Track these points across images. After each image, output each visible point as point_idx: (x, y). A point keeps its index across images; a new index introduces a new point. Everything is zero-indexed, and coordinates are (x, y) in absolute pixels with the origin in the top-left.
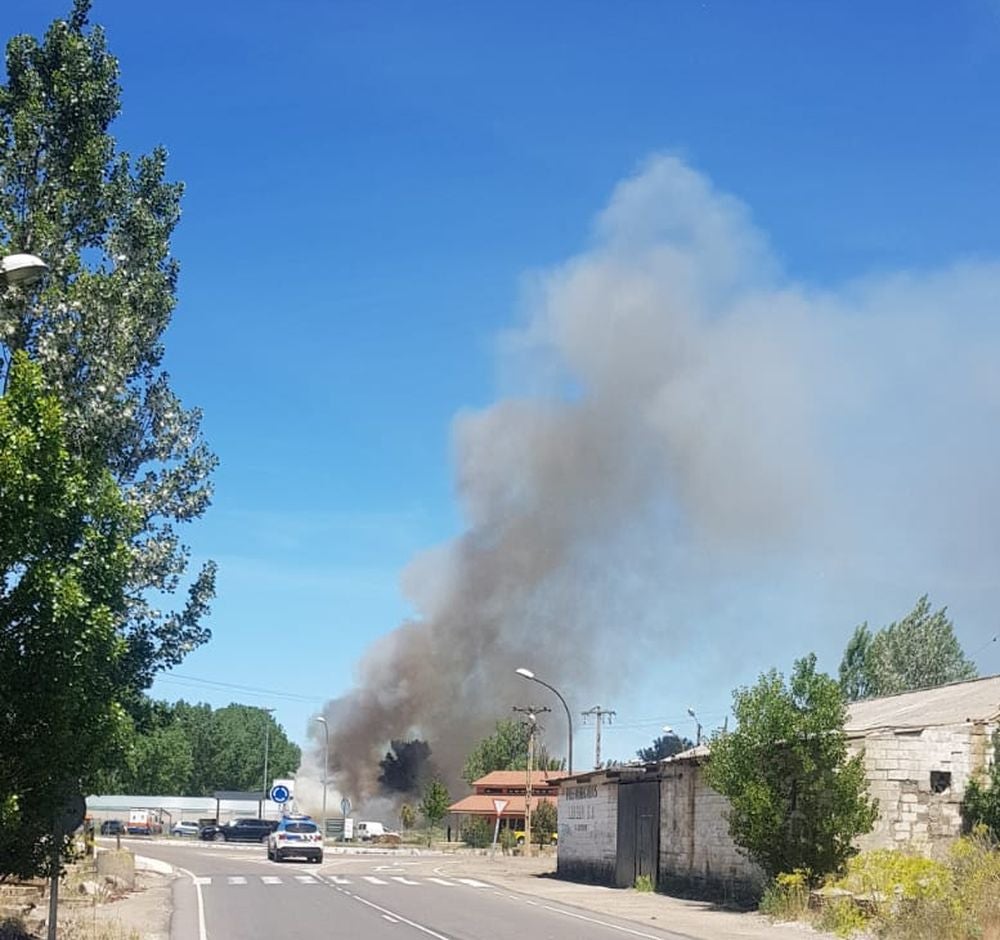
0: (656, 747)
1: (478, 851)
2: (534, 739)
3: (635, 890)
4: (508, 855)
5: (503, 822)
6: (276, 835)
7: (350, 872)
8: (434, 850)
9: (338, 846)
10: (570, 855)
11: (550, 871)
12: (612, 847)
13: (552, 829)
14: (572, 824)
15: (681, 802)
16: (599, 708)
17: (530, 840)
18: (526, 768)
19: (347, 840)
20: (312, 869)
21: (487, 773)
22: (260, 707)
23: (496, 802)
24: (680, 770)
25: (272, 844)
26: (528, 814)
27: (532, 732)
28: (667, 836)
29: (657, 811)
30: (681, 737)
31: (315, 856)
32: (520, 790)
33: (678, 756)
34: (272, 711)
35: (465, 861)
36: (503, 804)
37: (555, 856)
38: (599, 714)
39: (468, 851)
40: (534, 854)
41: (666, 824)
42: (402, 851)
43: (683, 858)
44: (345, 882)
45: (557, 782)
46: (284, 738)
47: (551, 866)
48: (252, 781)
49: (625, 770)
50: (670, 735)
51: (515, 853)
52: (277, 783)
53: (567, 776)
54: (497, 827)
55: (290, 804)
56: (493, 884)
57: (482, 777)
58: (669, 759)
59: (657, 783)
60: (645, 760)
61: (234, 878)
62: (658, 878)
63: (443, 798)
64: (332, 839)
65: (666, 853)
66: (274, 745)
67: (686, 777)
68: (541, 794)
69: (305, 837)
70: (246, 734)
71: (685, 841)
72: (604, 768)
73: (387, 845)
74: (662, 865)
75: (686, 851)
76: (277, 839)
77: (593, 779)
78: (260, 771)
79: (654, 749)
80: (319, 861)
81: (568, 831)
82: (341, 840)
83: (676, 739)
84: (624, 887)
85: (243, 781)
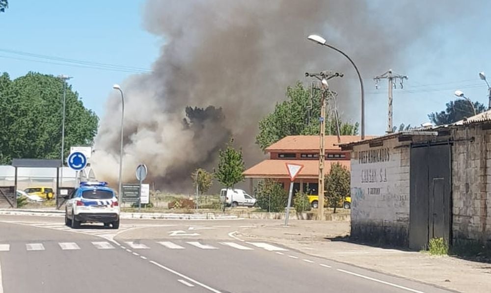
0: (448, 110)
1: (272, 215)
2: (327, 104)
3: (428, 253)
4: (303, 219)
5: (297, 186)
6: (73, 201)
7: (147, 237)
8: (229, 214)
9: (134, 212)
10: (363, 218)
11: (343, 235)
12: (405, 210)
13: (345, 192)
14: (366, 187)
15: (473, 166)
16: (390, 72)
17: (323, 203)
18: (318, 132)
19: (143, 206)
20: (109, 234)
21: (280, 138)
22: (55, 76)
23: (289, 166)
24: (471, 133)
25: (70, 210)
26: (322, 178)
27: (324, 97)
28: (460, 199)
29: (448, 172)
30: (473, 101)
31: (111, 222)
32: (313, 154)
33: (470, 119)
34: (69, 78)
35: (260, 225)
36: (297, 168)
37: (348, 219)
38: (391, 79)
39: (263, 215)
40: (328, 218)
41: (459, 187)
42: (197, 216)
43: (476, 221)
44: (141, 246)
45: (349, 147)
46: (80, 105)
47: (345, 229)
48: (48, 149)
49: (416, 133)
50: (462, 98)
51: (309, 217)
52: (74, 150)
53: (360, 140)
54: (291, 191)
55: (86, 170)
56: (287, 248)
57: (276, 142)
58: (461, 123)
59: (449, 146)
60: (437, 124)
61: (32, 245)
62: (451, 242)
63: (238, 163)
64: (128, 205)
65: (459, 216)
66: (72, 113)
67: (478, 139)
68: (334, 158)
69: (102, 202)
70: (44, 102)
71: (478, 204)
72: (397, 132)
73: (182, 210)
74: (456, 228)
75: (479, 213)
76: (74, 205)
77: (385, 142)
78: (57, 139)
79: (446, 113)
80: (116, 227)
81: (361, 194)
82: (137, 205)
83: (468, 103)
84: (418, 251)
85: (41, 148)
